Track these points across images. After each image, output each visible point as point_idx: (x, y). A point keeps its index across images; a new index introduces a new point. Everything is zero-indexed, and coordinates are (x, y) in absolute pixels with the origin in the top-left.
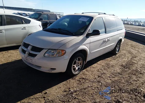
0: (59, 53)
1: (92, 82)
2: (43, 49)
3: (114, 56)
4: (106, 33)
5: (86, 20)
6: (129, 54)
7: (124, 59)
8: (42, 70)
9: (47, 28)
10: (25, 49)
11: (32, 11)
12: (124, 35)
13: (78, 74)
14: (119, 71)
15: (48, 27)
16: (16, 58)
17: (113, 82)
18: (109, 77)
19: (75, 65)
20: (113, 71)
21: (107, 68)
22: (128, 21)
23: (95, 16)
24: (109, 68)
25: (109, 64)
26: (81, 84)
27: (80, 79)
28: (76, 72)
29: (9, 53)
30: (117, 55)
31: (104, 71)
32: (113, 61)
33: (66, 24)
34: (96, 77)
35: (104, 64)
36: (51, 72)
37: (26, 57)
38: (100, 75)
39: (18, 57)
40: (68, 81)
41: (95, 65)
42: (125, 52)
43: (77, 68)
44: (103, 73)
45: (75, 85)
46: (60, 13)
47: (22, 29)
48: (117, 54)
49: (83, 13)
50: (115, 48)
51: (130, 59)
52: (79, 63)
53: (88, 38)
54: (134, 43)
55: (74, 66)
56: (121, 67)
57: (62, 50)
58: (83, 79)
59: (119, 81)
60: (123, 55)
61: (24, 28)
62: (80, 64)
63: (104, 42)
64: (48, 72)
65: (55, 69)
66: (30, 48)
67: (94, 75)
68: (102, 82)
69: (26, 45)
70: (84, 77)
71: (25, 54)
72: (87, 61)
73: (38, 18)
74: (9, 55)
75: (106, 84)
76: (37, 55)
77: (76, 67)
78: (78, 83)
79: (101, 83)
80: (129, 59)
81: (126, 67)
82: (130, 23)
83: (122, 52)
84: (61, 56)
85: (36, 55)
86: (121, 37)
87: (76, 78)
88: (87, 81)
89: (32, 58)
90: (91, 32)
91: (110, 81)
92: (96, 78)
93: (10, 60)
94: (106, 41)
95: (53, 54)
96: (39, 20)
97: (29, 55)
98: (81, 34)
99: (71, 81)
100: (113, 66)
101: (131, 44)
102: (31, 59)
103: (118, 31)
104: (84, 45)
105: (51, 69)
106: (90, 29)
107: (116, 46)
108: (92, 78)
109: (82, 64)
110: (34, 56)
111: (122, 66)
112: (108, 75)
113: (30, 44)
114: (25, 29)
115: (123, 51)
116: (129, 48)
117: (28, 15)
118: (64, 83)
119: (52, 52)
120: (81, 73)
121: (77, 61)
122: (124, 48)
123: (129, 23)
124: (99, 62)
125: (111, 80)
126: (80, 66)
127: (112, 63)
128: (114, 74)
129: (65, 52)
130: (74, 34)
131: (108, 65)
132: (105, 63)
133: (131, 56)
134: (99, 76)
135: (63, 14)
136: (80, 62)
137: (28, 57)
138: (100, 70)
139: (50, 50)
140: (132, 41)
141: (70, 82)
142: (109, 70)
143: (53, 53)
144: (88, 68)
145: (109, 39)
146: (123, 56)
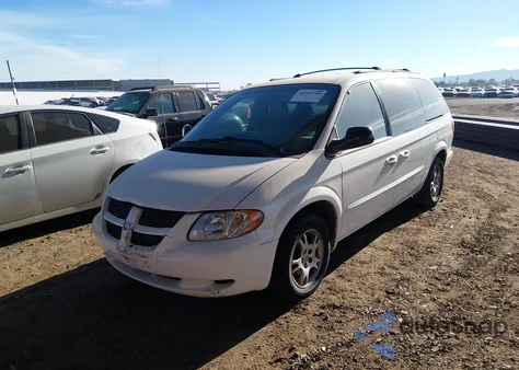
0: (239, 221)
1: (369, 315)
2: (183, 214)
3: (426, 214)
4: (389, 134)
5: (314, 97)
6: (478, 200)
7: (465, 221)
8: (185, 289)
9: (183, 140)
10: (118, 222)
11: (110, 90)
12: (450, 133)
13: (312, 292)
14: (455, 265)
15: (186, 137)
16: (81, 258)
17: (444, 307)
18: (427, 291)
19: (299, 261)
20: (435, 267)
21: (410, 258)
22: (448, 85)
23: (346, 80)
24: (417, 258)
25: (416, 242)
26: (332, 329)
27: (323, 308)
28: (304, 284)
29: (53, 241)
30: (436, 207)
31: (406, 272)
32: (428, 230)
33: (237, 118)
34: (380, 294)
35: (400, 246)
36: (219, 295)
37: (125, 251)
38: (391, 286)
39: (87, 255)
40: (281, 320)
41: (365, 253)
42: (461, 193)
43: (306, 271)
44: (403, 279)
45: (311, 333)
46: (209, 86)
47: (93, 153)
48: (434, 204)
49: (298, 76)
50: (427, 185)
51: (486, 216)
52: (310, 252)
53: (333, 157)
54: (487, 159)
55: (296, 265)
56: (460, 250)
57: (251, 212)
58: (335, 307)
59: (466, 300)
60: (456, 205)
61: (100, 149)
62: (317, 255)
63: (390, 166)
64: (208, 294)
65: (231, 281)
66: (134, 215)
67: (369, 291)
68: (406, 313)
69: (120, 208)
70: (335, 299)
71: (119, 237)
72: (337, 240)
73: (140, 108)
74: (55, 248)
75: (422, 318)
76: (163, 237)
77: (301, 266)
78: (317, 324)
79: (403, 316)
80: (484, 218)
81: (479, 245)
82: (458, 90)
83: (453, 195)
84: (248, 232)
85: (160, 238)
86: (442, 144)
87: (309, 308)
88: (351, 315)
89: (146, 251)
90: (340, 136)
91: (432, 305)
92: (379, 302)
93: (61, 267)
94: (393, 164)
95: (220, 228)
96: (144, 117)
97: (132, 241)
98: (308, 147)
99: (292, 318)
100: (430, 250)
101: (476, 165)
102: (143, 254)
103: (431, 124)
104: (323, 184)
105: (217, 282)
106: (336, 128)
107: (430, 177)
108: (364, 299)
109: (321, 252)
110: (154, 241)
111: (463, 244)
112: (423, 285)
113: (133, 202)
114: (103, 152)
115: (453, 193)
116: (471, 179)
117: (98, 101)
118: (268, 328)
119: (215, 221)
120: (322, 286)
121: (305, 246)
122: (455, 181)
123: (455, 92)
124: (377, 240)
125: (434, 300)
126: (318, 260)
127: (424, 237)
128: (444, 279)
129: (258, 216)
130: (282, 150)
131: (413, 248)
132: (401, 240)
133: (485, 207)
134: (388, 293)
135: (217, 86)
136: (314, 246)
137: (133, 250)
138: (388, 270)
139: (207, 216)
140: (477, 153)
141: (291, 325)
142: (418, 264)
143: (219, 223)
144: (342, 267)
145: (402, 153)
146: (459, 211)
